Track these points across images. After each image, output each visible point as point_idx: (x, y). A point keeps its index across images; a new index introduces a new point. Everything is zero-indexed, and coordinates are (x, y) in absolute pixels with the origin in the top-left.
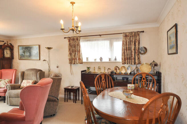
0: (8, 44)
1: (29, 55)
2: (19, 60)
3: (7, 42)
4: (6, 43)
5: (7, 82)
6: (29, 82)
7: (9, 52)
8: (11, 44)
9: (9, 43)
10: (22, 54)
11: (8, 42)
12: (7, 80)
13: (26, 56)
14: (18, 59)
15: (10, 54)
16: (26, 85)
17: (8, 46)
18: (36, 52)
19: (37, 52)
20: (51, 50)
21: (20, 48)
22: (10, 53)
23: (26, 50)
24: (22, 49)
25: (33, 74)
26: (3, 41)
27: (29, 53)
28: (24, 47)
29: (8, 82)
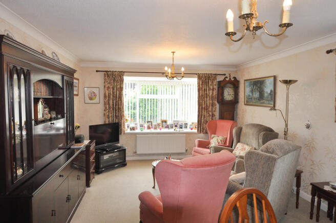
0: (230, 78)
1: (258, 96)
2: (245, 106)
3: (230, 74)
4: (227, 77)
5: (219, 141)
6: (245, 149)
7: (232, 91)
8: (235, 78)
9: (232, 78)
10: (249, 96)
11: (230, 76)
12: (220, 138)
13: (254, 98)
14: (243, 103)
15: (233, 96)
16: (240, 153)
17: (230, 82)
18: (269, 92)
19: (271, 91)
20: (292, 86)
21: (247, 84)
22: (233, 93)
23: (255, 87)
24: (250, 85)
25: (253, 134)
26: (225, 75)
27: (258, 93)
28: (252, 83)
29: (221, 141)
